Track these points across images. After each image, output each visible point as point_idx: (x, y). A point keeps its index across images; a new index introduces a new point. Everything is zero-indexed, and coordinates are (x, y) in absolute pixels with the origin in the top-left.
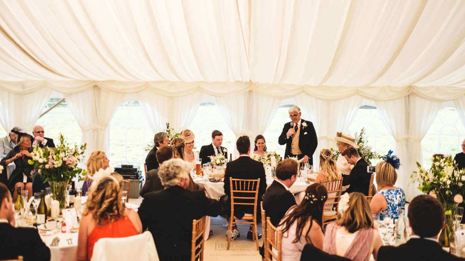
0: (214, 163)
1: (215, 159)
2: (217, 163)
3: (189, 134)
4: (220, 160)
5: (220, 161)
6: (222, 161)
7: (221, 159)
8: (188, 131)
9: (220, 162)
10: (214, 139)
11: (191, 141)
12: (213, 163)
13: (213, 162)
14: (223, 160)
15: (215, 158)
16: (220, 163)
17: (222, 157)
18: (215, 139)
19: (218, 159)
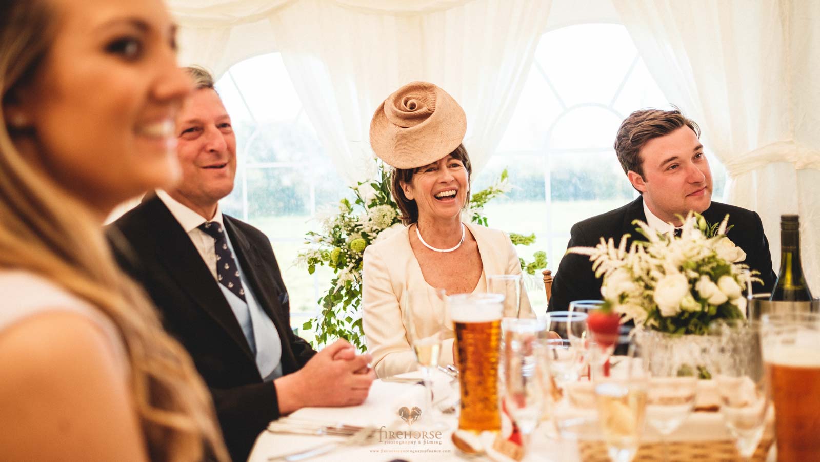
0: (633, 310)
1: (638, 272)
2: (666, 312)
3: (424, 110)
4: (693, 282)
5: (684, 286)
6: (705, 286)
7: (697, 269)
8: (421, 94)
9: (695, 294)
10: (640, 172)
11: (439, 151)
12: (619, 309)
13: (623, 297)
14: (715, 279)
15: (637, 259)
16: (692, 305)
17: (706, 253)
18: (647, 168)
19: (670, 267)
